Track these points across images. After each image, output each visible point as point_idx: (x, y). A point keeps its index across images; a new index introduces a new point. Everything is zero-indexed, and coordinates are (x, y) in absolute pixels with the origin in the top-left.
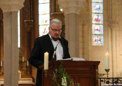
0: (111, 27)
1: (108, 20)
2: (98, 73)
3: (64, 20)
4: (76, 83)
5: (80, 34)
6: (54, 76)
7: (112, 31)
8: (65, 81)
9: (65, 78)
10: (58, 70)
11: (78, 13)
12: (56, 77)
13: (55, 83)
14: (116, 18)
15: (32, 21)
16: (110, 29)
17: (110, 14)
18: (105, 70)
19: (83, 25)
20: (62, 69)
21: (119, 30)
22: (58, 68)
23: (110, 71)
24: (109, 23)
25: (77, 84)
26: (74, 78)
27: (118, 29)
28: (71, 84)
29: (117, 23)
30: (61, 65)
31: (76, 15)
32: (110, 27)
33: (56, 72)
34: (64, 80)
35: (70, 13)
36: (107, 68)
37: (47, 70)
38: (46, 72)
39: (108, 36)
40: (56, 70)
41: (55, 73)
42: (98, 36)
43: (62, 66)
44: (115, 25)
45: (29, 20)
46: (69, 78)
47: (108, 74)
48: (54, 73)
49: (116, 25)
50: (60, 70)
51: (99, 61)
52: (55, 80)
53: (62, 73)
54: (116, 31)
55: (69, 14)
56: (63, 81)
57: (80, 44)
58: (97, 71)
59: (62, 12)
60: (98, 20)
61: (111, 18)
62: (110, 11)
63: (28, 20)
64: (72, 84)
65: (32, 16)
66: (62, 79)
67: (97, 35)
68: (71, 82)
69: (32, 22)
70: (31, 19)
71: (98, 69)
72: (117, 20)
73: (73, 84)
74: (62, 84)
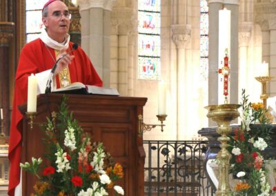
0: (177, 41)
1: (169, 27)
2: (142, 123)
3: (79, 23)
4: (95, 144)
5: (113, 53)
6: (48, 126)
7: (177, 50)
8: (73, 136)
9: (72, 130)
10: (57, 115)
11: (108, 8)
12: (53, 129)
13: (50, 141)
14: (187, 23)
15: (13, 24)
16: (173, 46)
17: (175, 15)
18: (158, 116)
19: (118, 36)
20: (66, 112)
21: (193, 48)
22: (57, 110)
23: (166, 118)
24: (172, 33)
25: (97, 144)
26: (91, 133)
27: (190, 46)
28: (84, 143)
29: (189, 34)
30: (63, 103)
31: (104, 11)
32: (174, 42)
33: (54, 119)
34: (70, 135)
35: (91, 6)
36: (161, 113)
37: (33, 114)
38: (31, 117)
39: (170, 60)
40: (54, 114)
41: (51, 120)
42: (150, 58)
43: (66, 107)
44: (183, 38)
45: (7, 23)
46: (80, 130)
47: (162, 126)
48: (49, 120)
49: (187, 37)
50: (62, 114)
51: (145, 97)
52: (51, 136)
53: (66, 122)
54: (186, 50)
55: (89, 10)
56: (67, 137)
57: (111, 74)
58: (140, 118)
59: (76, 6)
60: (151, 25)
61: (177, 23)
62: (175, 7)
63: (4, 21)
64: (86, 144)
65: (11, 14)
66: (66, 132)
67: (148, 57)
68: (84, 139)
69: (11, 25)
70: (9, 20)
71: (142, 115)
72: (189, 26)
73: (89, 143)
74: (65, 144)
